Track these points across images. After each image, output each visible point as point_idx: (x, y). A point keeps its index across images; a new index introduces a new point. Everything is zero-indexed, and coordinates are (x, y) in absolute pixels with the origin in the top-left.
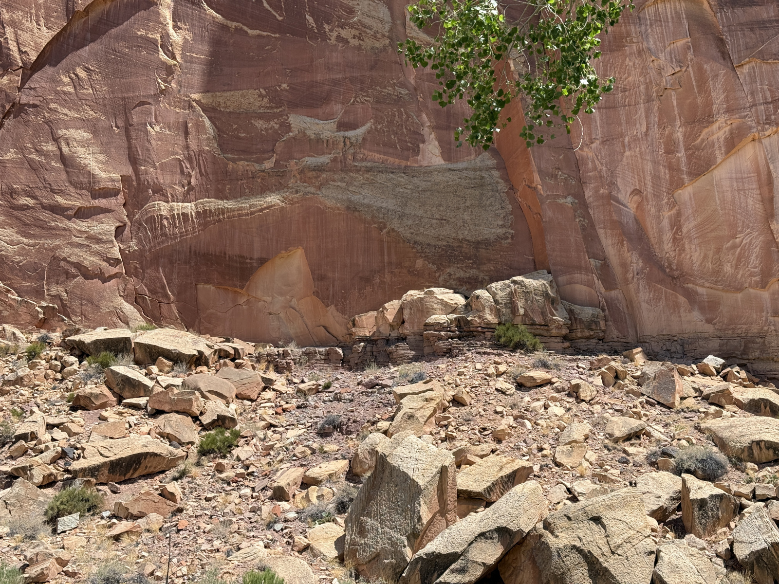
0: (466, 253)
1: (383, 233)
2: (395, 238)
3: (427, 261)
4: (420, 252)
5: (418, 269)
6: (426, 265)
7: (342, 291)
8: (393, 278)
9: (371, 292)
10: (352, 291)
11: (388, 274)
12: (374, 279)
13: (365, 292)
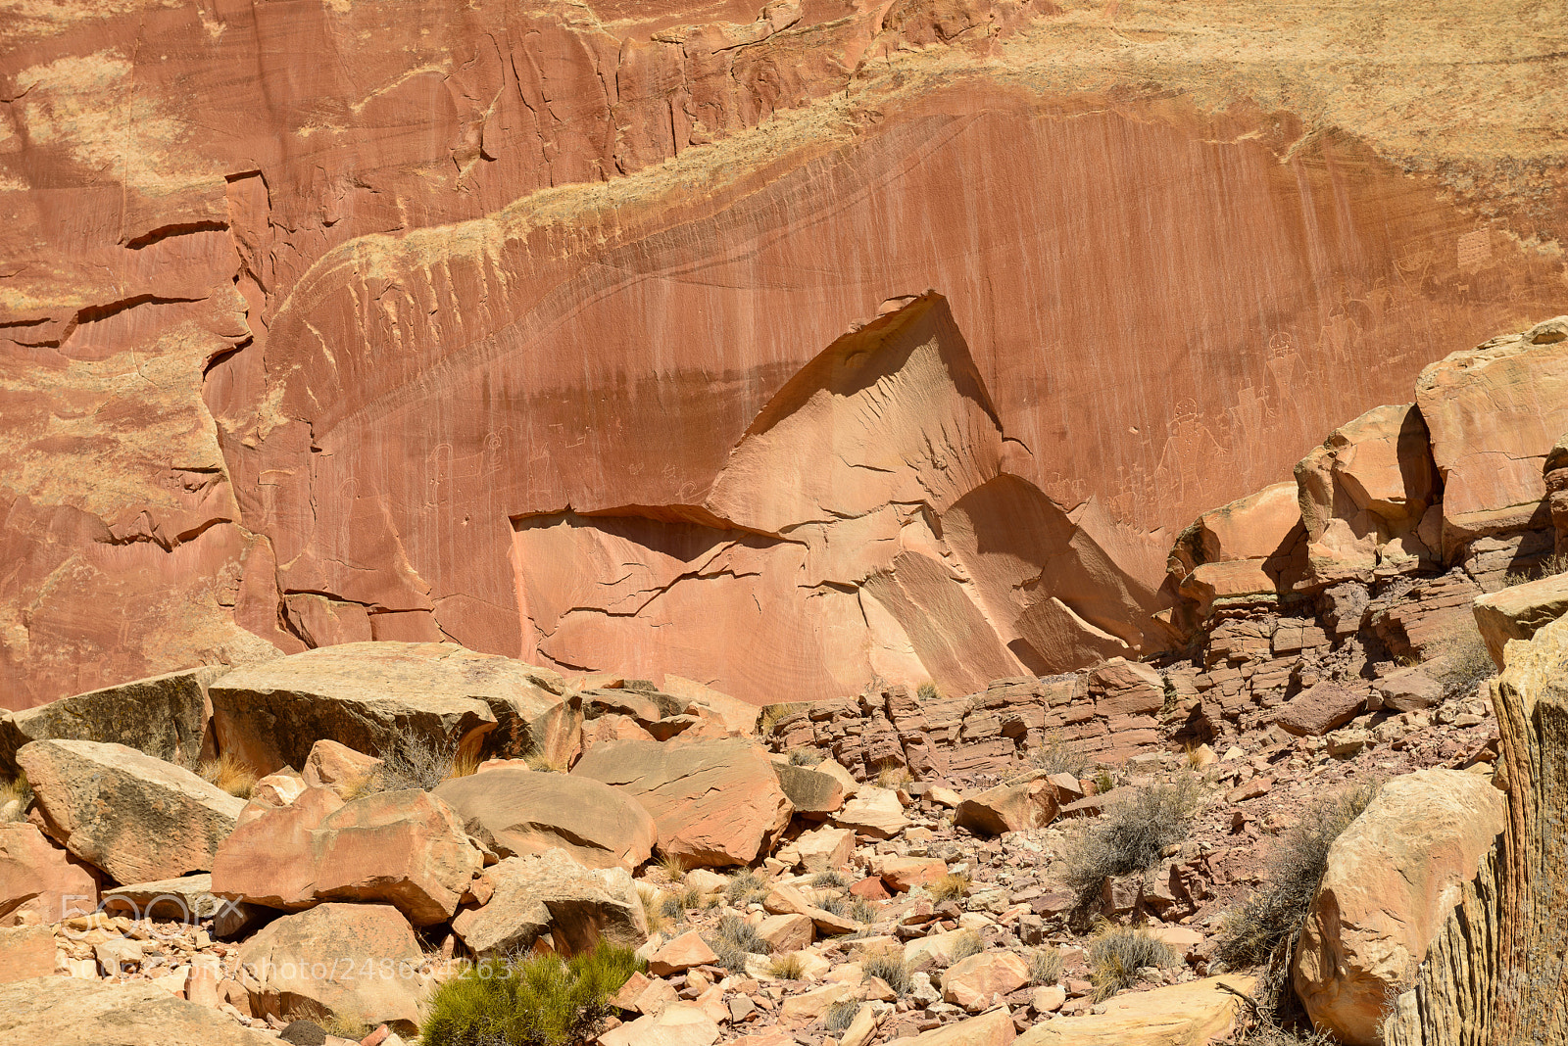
1: (1288, 158)
2: (1345, 166)
3: (1511, 231)
4: (1471, 199)
5: (1474, 272)
6: (1507, 247)
7: (1130, 431)
8: (1359, 330)
9: (1264, 411)
10: (1175, 422)
11: (1333, 319)
12: (1272, 352)
13: (1237, 414)
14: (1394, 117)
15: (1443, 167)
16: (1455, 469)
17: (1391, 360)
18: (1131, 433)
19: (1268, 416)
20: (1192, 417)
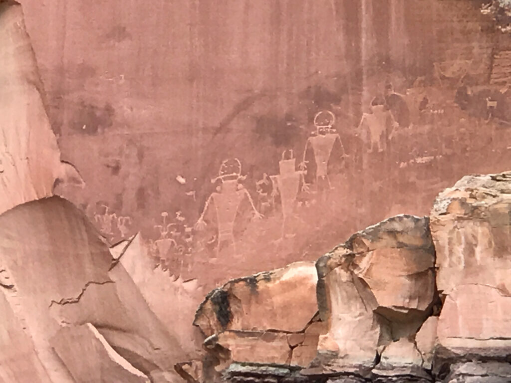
7: (177, 179)
8: (396, 124)
9: (301, 185)
10: (220, 179)
11: (374, 107)
12: (316, 129)
13: (276, 182)
16: (453, 294)
17: (419, 160)
18: (178, 182)
19: (304, 190)
20: (236, 177)
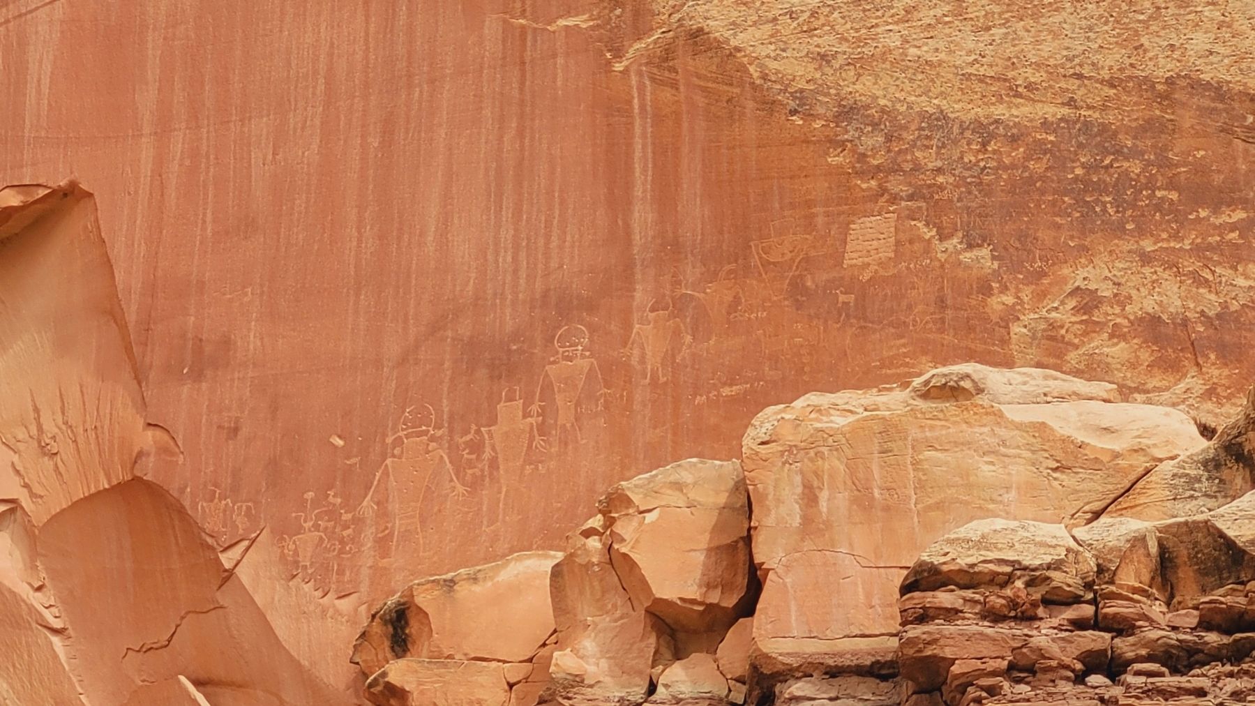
0: (1201, 169)
1: (625, 63)
2: (704, 90)
3: (927, 225)
4: (878, 167)
5: (866, 276)
6: (917, 246)
7: (331, 440)
8: (688, 339)
10: (400, 437)
11: (652, 315)
12: (557, 352)
13: (491, 437)
14: (787, 27)
15: (847, 112)
16: (780, 571)
17: (726, 391)
18: (333, 444)
19: (536, 447)
20: (426, 433)
